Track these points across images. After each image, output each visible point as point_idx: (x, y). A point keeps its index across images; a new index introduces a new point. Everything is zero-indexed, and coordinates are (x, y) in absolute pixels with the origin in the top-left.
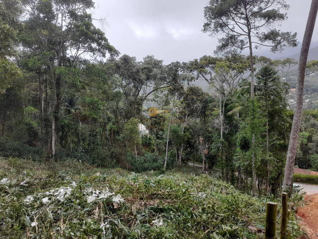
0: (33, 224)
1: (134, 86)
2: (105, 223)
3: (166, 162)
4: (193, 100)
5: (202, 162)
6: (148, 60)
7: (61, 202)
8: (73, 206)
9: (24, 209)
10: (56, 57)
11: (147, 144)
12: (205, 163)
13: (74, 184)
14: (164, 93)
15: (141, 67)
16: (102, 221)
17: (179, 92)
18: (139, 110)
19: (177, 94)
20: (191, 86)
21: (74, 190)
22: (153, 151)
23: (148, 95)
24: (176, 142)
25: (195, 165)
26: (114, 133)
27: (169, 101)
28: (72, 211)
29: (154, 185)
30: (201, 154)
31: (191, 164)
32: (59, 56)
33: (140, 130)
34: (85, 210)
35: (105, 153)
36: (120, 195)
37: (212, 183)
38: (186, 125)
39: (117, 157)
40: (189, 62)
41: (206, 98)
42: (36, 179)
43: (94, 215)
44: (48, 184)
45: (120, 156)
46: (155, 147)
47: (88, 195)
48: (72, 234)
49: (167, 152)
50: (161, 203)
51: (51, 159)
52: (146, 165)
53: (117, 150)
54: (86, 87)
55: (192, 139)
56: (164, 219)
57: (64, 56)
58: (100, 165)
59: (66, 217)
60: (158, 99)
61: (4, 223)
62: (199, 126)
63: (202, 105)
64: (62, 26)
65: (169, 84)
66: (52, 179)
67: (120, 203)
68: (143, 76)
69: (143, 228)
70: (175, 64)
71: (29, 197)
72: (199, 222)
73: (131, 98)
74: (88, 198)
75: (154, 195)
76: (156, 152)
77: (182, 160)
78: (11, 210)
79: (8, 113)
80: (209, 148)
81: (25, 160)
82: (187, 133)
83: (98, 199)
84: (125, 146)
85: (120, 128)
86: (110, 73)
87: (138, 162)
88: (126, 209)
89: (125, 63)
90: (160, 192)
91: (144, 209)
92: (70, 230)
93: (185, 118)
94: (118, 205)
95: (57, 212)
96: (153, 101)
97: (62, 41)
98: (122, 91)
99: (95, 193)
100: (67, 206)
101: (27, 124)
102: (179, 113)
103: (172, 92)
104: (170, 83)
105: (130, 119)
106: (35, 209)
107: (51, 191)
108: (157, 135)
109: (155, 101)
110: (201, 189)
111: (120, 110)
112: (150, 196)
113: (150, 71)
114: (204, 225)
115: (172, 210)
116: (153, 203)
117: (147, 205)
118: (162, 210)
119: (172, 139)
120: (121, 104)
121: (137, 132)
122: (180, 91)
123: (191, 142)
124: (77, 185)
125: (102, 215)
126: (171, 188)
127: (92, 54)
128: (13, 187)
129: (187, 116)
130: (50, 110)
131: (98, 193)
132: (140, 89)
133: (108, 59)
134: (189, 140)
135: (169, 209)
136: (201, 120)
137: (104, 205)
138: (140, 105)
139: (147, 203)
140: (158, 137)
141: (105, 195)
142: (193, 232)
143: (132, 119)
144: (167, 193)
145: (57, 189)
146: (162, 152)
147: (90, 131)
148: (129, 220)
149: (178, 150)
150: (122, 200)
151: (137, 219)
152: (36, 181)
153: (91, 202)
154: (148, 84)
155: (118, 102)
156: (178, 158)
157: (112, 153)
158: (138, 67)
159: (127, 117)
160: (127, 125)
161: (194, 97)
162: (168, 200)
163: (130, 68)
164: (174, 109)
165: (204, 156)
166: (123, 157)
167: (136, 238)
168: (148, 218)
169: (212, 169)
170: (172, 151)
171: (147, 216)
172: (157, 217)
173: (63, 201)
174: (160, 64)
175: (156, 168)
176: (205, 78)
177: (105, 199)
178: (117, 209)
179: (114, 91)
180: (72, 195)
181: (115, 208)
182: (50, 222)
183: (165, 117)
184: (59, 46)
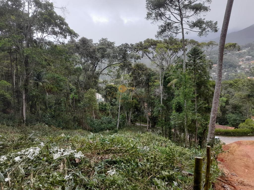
0: (7, 180)
1: (92, 63)
2: (68, 175)
3: (118, 123)
4: (139, 73)
5: (146, 122)
6: (102, 42)
8: (41, 162)
10: (24, 39)
11: (103, 109)
12: (149, 123)
13: (42, 144)
14: (116, 68)
15: (97, 48)
16: (66, 174)
17: (128, 68)
18: (96, 83)
19: (126, 69)
20: (137, 63)
21: (42, 150)
22: (108, 115)
23: (103, 70)
24: (126, 107)
25: (141, 125)
26: (76, 101)
27: (120, 75)
28: (40, 167)
29: (108, 143)
30: (146, 116)
31: (138, 124)
32: (27, 38)
33: (97, 98)
34: (52, 165)
35: (68, 118)
36: (80, 151)
37: (154, 139)
39: (79, 120)
40: (135, 44)
41: (149, 73)
42: (9, 141)
43: (60, 169)
44: (20, 145)
45: (81, 120)
46: (110, 112)
47: (54, 153)
48: (41, 185)
50: (114, 157)
51: (22, 124)
52: (103, 126)
53: (79, 115)
54: (51, 64)
55: (139, 104)
56: (116, 169)
57: (31, 38)
58: (64, 128)
59: (36, 172)
60: (112, 73)
63: (146, 78)
64: (28, 13)
65: (120, 62)
66: (23, 141)
67: (81, 158)
68: (99, 55)
69: (100, 177)
70: (124, 45)
71: (3, 157)
72: (144, 170)
73: (89, 73)
74: (54, 156)
75: (108, 150)
76: (111, 115)
77: (131, 121)
80: (152, 111)
82: (135, 100)
83: (63, 156)
84: (85, 112)
85: (81, 97)
86: (71, 52)
87: (96, 124)
88: (86, 162)
89: (83, 44)
90: (113, 148)
91: (101, 162)
92: (39, 183)
94: (80, 160)
95: (27, 168)
96: (107, 75)
97: (29, 25)
98: (81, 67)
99: (60, 151)
100: (36, 163)
101: (1, 95)
102: (128, 84)
103: (122, 68)
105: (89, 90)
106: (9, 167)
107: (22, 151)
108: (111, 103)
109: (109, 75)
110: (146, 144)
111: (81, 82)
112: (105, 151)
113: (104, 50)
114: (148, 172)
115: (123, 162)
116: (108, 157)
117: (103, 159)
118: (115, 163)
119: (123, 105)
120: (81, 78)
121: (95, 100)
124: (45, 145)
125: (66, 168)
126: (122, 145)
127: (55, 36)
129: (134, 87)
130: (21, 83)
131: (63, 151)
132: (97, 65)
133: (69, 40)
134: (137, 106)
135: (121, 161)
136: (145, 90)
137: (68, 161)
138: (97, 78)
139: (103, 157)
141: (68, 153)
142: (140, 178)
144: (119, 148)
145: (28, 149)
146: (115, 115)
147: (56, 100)
148: (88, 172)
149: (128, 113)
150: (83, 156)
151: (95, 170)
152: (9, 143)
153: (56, 158)
154: (103, 61)
155: (79, 76)
156: (128, 120)
157: (75, 117)
158: (95, 47)
159: (86, 88)
160: (87, 95)
161: (140, 71)
162: (120, 154)
163: (87, 48)
164: (124, 81)
165: (148, 118)
166: (83, 121)
167: (94, 186)
168: (104, 169)
169: (154, 127)
170: (123, 114)
171: (103, 168)
172: (111, 168)
173: (32, 159)
174: (113, 45)
175: (111, 128)
176: (148, 57)
177: (68, 156)
178: (79, 163)
179: (75, 67)
180: (40, 153)
181: (77, 163)
182: (22, 177)
183: (117, 88)
184: (27, 30)
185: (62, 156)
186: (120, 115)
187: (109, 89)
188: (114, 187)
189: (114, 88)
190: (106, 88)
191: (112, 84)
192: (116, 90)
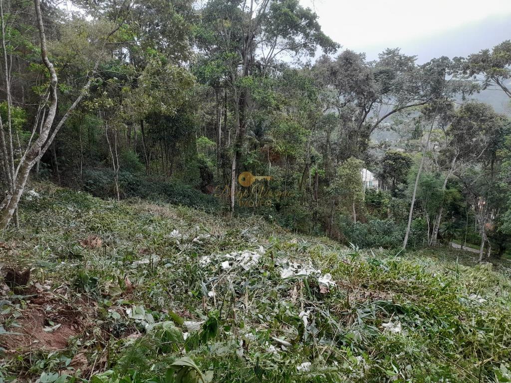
0: (211, 294)
1: (359, 105)
2: (306, 311)
3: (406, 238)
4: (470, 128)
5: (479, 244)
6: (387, 58)
7: (245, 271)
8: (260, 278)
9: (199, 272)
10: (240, 62)
11: (374, 203)
12: (486, 246)
13: (262, 249)
14: (412, 116)
15: (374, 71)
16: (302, 309)
17: (443, 114)
18: (364, 146)
19: (438, 117)
20: (470, 102)
21: (262, 257)
22: (385, 215)
23: (382, 119)
24: (430, 204)
25: (465, 248)
26: (320, 181)
27: (422, 131)
28: (260, 286)
29: (386, 269)
30: (478, 230)
31: (455, 245)
32: (246, 58)
33: (364, 179)
34: (278, 287)
35: (304, 212)
36: (329, 274)
37: (498, 283)
38: (452, 175)
39: (323, 220)
40: (469, 56)
41: (499, 126)
42: (212, 236)
43: (291, 297)
44: (228, 245)
45: (328, 219)
46: (389, 210)
47: (282, 267)
48: (260, 315)
49: (410, 219)
50: (399, 298)
51: (229, 213)
52: (371, 238)
53: (324, 210)
54: (282, 106)
55: (462, 200)
56: (403, 324)
57: (253, 59)
58: (296, 231)
59: (252, 292)
60: (400, 126)
61: (177, 286)
62: (478, 179)
63: (490, 138)
64: (251, 12)
65: (423, 100)
66: (233, 238)
67: (330, 287)
68: (376, 87)
69: (367, 331)
70: (438, 60)
71: (205, 258)
72: (471, 342)
73: (353, 125)
74: (283, 272)
75: (386, 283)
76: (391, 218)
77: (439, 236)
78: (185, 272)
79: (177, 144)
80: (496, 220)
81: (197, 212)
82: (453, 190)
83: (297, 276)
84: (336, 204)
85: (331, 175)
86: (320, 83)
87: (358, 232)
88: (338, 297)
89: (345, 65)
90: (397, 281)
91: (369, 303)
92: (257, 310)
93: (451, 161)
94: (327, 289)
95: (240, 283)
96: (391, 130)
97: (250, 35)
98: (337, 114)
99: (293, 266)
100: (253, 278)
101: (199, 161)
102: (440, 152)
103: (428, 114)
104: (425, 98)
105: (348, 159)
106: (213, 275)
107: (232, 253)
108: (393, 191)
109: (395, 130)
110: (475, 290)
111: (332, 145)
112: (379, 284)
113: (390, 75)
114: (479, 350)
115: (418, 313)
116: (385, 297)
117: (373, 297)
118: (400, 311)
119: (421, 198)
120: (334, 136)
121: (358, 182)
122: (445, 113)
123: (459, 206)
124: (266, 251)
125: (301, 298)
126: (418, 278)
127: (294, 52)
128: (184, 243)
129: (455, 159)
130: (230, 143)
131: (297, 267)
132: (369, 110)
133: (318, 59)
134: (457, 203)
135: (414, 310)
136: (485, 168)
137: (305, 286)
138: (366, 136)
139: (375, 295)
140: (396, 193)
141: (306, 271)
142: (458, 356)
143: (351, 160)
144: (411, 284)
145: (240, 252)
146: (401, 219)
147: (284, 177)
148: (344, 315)
149: (432, 218)
150: (333, 283)
151: (357, 315)
152: (213, 239)
153: (286, 277)
154: (385, 100)
155: (329, 132)
156: (431, 232)
157: (316, 213)
158: (369, 70)
159: (343, 156)
160: (342, 170)
161: (474, 123)
162: (412, 297)
163: (354, 73)
164: (429, 144)
165: (484, 234)
166: (331, 222)
167: (355, 343)
168: (375, 317)
169: (499, 259)
170: (420, 218)
171: (374, 314)
172: (391, 319)
173: (247, 269)
174: (410, 64)
175: (388, 245)
176: (502, 87)
177: (307, 277)
178: (325, 295)
179: (325, 114)
180: (259, 263)
181: (322, 293)
182: (232, 295)
183: (410, 159)
184: (246, 43)
185: (296, 274)
186: (413, 219)
187: (390, 162)
188: (397, 356)
189: (404, 159)
190: (386, 158)
191: (400, 150)
192: (408, 165)
